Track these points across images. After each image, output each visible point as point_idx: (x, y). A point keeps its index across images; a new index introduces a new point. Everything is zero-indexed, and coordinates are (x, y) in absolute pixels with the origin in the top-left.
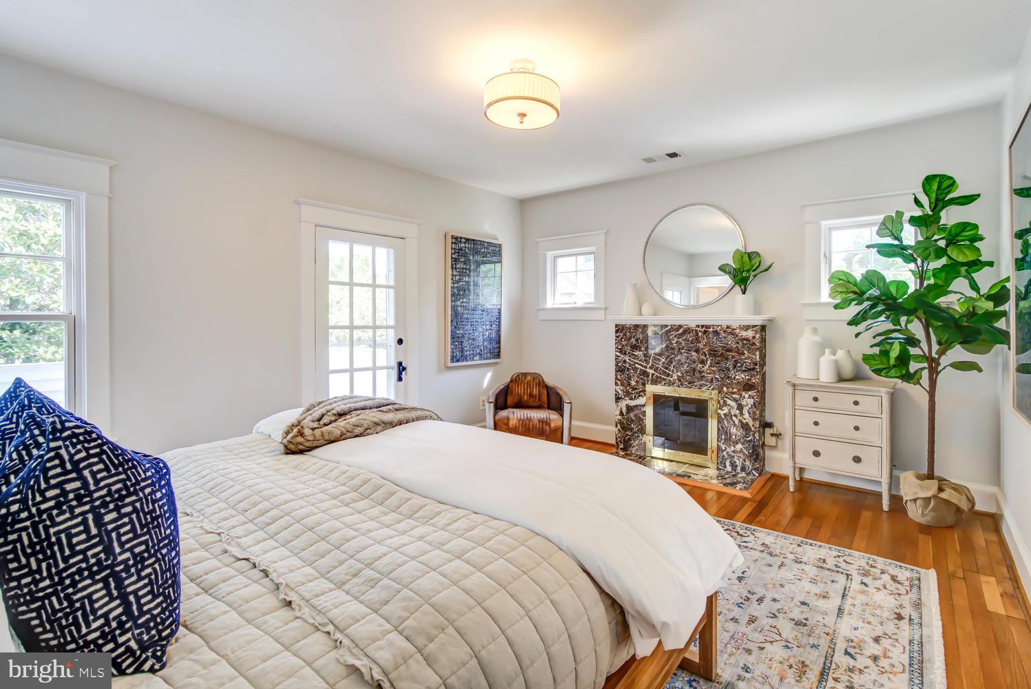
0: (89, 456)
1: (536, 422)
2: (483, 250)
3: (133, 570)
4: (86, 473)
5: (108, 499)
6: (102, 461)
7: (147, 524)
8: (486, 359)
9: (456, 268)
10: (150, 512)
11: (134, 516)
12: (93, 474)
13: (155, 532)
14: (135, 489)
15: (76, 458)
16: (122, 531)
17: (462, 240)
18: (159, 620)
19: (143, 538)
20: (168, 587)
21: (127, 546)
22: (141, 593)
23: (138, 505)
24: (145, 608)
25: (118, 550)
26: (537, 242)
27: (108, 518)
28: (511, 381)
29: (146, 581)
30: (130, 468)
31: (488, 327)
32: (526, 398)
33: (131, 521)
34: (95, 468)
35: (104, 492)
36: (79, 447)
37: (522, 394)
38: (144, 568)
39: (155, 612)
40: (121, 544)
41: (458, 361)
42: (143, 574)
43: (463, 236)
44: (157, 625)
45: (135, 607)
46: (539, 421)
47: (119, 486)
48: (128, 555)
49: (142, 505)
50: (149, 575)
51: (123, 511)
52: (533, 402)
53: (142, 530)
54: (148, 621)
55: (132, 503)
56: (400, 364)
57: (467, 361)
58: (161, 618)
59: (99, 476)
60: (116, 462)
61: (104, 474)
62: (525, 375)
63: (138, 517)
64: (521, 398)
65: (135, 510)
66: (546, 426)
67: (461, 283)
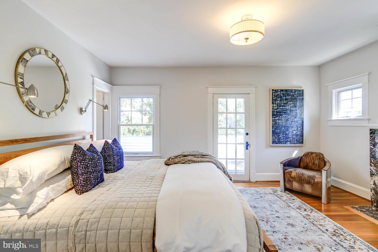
0: (78, 152)
1: (306, 176)
2: (292, 94)
3: (81, 175)
4: (77, 155)
5: (79, 161)
6: (80, 153)
7: (85, 167)
8: (294, 144)
9: (275, 103)
10: (87, 165)
11: (83, 165)
12: (78, 155)
13: (87, 170)
14: (84, 160)
15: (76, 152)
16: (81, 167)
17: (279, 91)
18: (83, 186)
19: (84, 170)
20: (88, 181)
21: (81, 170)
22: (81, 180)
23: (84, 163)
24: (81, 183)
25: (79, 170)
26: (328, 85)
27: (79, 164)
28: (304, 155)
29: (83, 178)
30: (85, 156)
31: (295, 129)
32: (310, 164)
33: (83, 166)
34: (78, 154)
35: (79, 159)
36: (77, 150)
37: (309, 163)
38: (83, 175)
39: (83, 184)
40: (80, 170)
41: (276, 143)
42: (83, 176)
43: (278, 89)
44: (82, 187)
45: (80, 182)
46: (308, 177)
47: (82, 159)
48: (81, 172)
49: (85, 163)
50: (84, 177)
51: (82, 163)
52: (315, 167)
53: (84, 168)
54: (81, 185)
55: (83, 163)
56: (247, 143)
57: (282, 144)
58: (84, 186)
59: (79, 156)
60: (82, 154)
61: (80, 156)
62: (312, 153)
63: (84, 166)
64: (308, 164)
65: (84, 164)
66: (312, 180)
67: (278, 110)
